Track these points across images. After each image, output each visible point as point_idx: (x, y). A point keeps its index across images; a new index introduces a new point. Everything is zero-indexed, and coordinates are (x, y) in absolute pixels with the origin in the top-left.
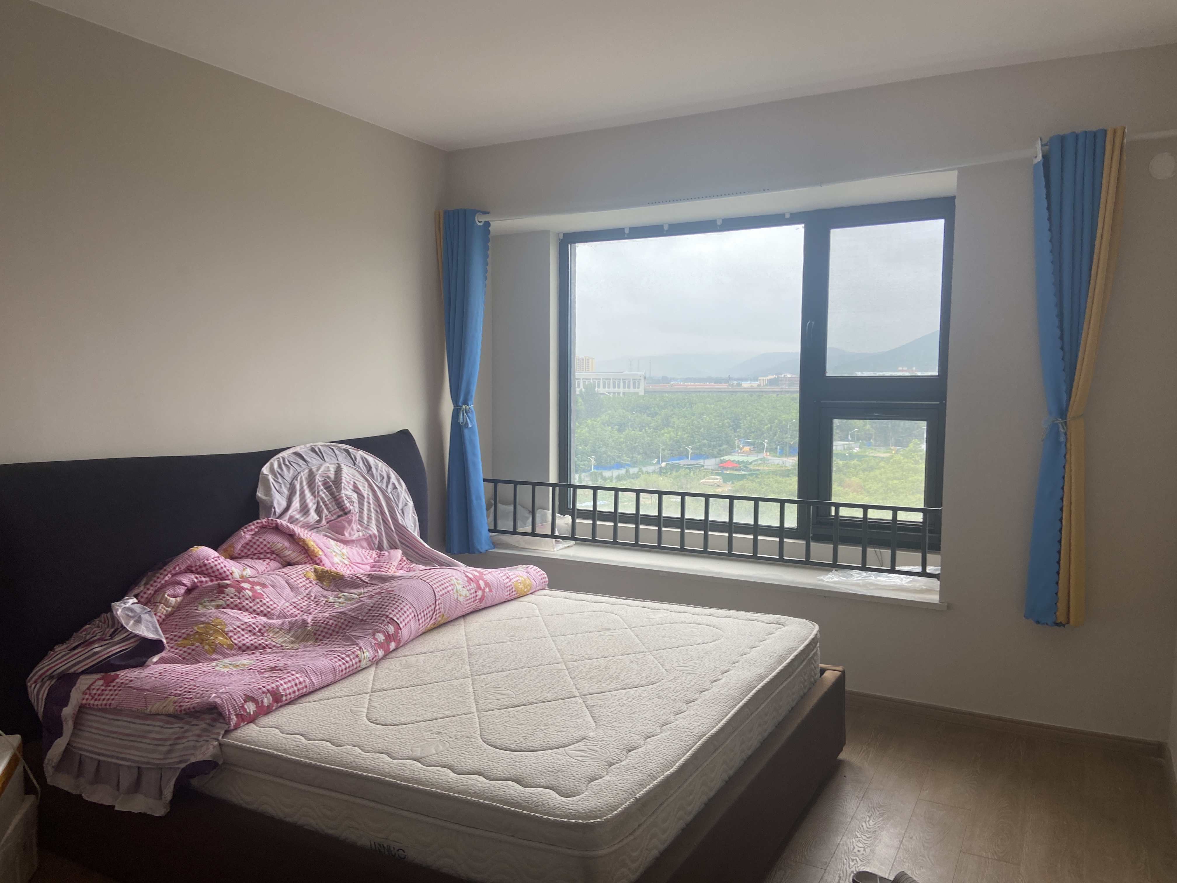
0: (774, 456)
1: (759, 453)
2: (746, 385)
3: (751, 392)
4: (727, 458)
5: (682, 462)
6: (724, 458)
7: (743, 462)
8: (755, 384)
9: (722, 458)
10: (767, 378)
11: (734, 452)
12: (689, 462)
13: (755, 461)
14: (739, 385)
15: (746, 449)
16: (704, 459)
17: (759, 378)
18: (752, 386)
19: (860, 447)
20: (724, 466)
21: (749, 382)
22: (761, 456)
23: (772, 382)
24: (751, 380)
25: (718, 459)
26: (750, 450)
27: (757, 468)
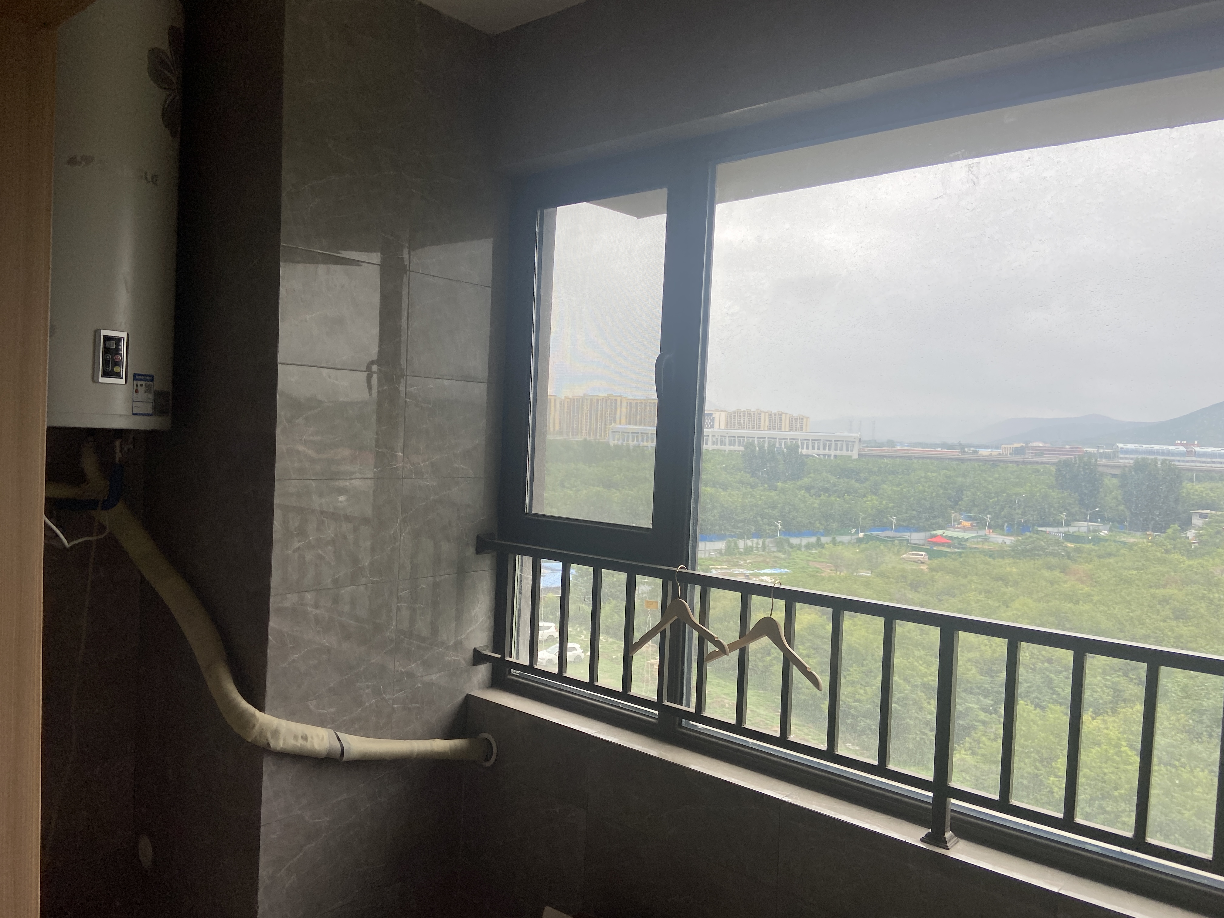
0: (1000, 534)
1: (980, 529)
2: (984, 452)
3: (985, 461)
4: (939, 532)
5: (882, 534)
6: (935, 532)
7: (957, 538)
8: (995, 452)
9: (932, 532)
10: (1011, 446)
11: (950, 527)
12: (891, 533)
13: (973, 537)
14: (975, 452)
15: (967, 524)
16: (910, 532)
17: (1002, 446)
18: (991, 454)
19: (1110, 530)
20: (934, 541)
21: (990, 450)
22: (981, 533)
23: (1018, 451)
24: (992, 448)
25: (928, 534)
26: (972, 525)
27: (975, 546)
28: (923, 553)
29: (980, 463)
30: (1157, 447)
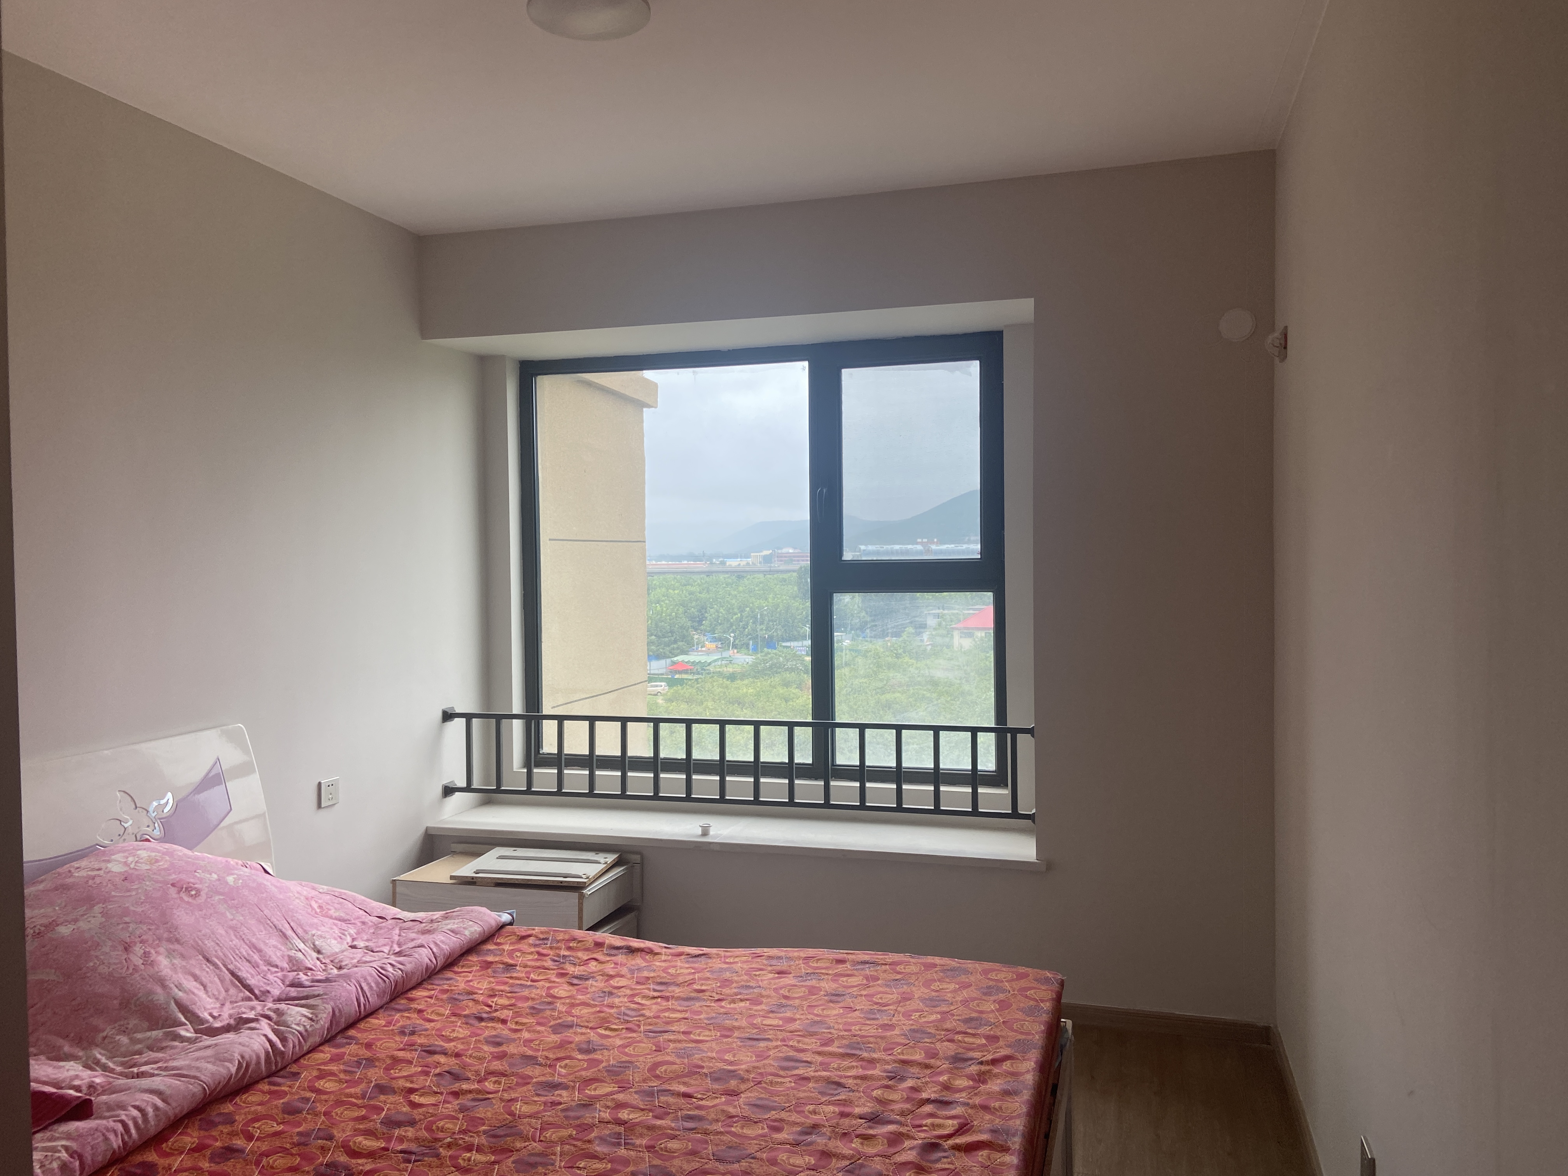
28: (663, 684)
29: (726, 576)
30: (897, 547)
